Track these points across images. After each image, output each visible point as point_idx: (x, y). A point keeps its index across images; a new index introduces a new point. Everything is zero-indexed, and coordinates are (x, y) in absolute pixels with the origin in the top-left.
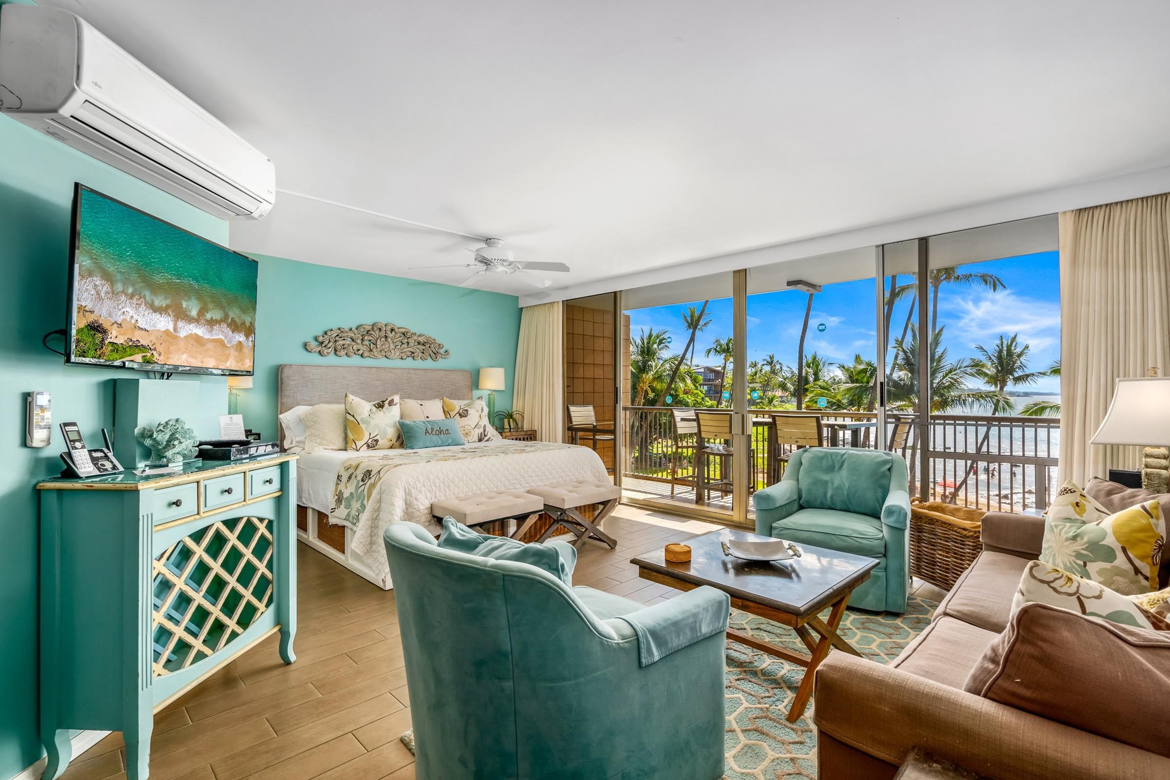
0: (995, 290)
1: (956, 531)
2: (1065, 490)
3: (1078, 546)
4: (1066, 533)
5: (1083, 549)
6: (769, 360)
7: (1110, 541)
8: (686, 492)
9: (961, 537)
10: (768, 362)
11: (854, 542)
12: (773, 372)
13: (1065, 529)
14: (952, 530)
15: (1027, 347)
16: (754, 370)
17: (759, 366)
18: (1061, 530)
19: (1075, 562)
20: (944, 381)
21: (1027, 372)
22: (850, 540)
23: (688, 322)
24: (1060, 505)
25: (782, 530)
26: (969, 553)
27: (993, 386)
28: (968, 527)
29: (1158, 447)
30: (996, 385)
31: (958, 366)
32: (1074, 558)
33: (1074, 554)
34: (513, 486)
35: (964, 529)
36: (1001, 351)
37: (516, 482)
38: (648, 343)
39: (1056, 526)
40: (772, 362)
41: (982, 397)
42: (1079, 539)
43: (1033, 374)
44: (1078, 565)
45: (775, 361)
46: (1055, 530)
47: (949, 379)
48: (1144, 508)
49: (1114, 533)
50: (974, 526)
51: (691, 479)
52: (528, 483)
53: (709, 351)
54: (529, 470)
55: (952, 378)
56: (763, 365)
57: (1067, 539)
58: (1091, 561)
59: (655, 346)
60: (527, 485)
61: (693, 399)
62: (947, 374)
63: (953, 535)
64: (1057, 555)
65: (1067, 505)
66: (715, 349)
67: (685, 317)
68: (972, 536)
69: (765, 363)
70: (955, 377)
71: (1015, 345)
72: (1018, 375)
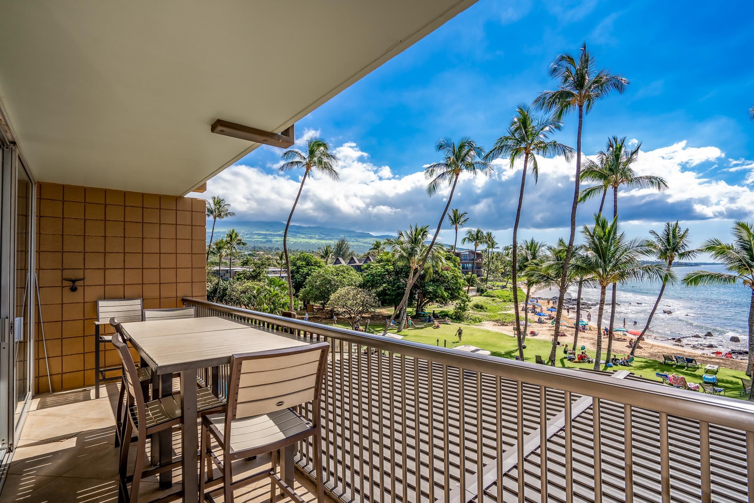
0: (659, 187)
15: (687, 230)
20: (622, 258)
21: (687, 249)
23: (452, 220)
31: (631, 246)
36: (667, 236)
38: (415, 235)
41: (650, 269)
43: (693, 251)
47: (625, 256)
53: (464, 240)
59: (420, 237)
61: (451, 274)
62: (623, 253)
66: (468, 238)
67: (450, 216)
70: (629, 255)
71: (677, 229)
72: (682, 251)
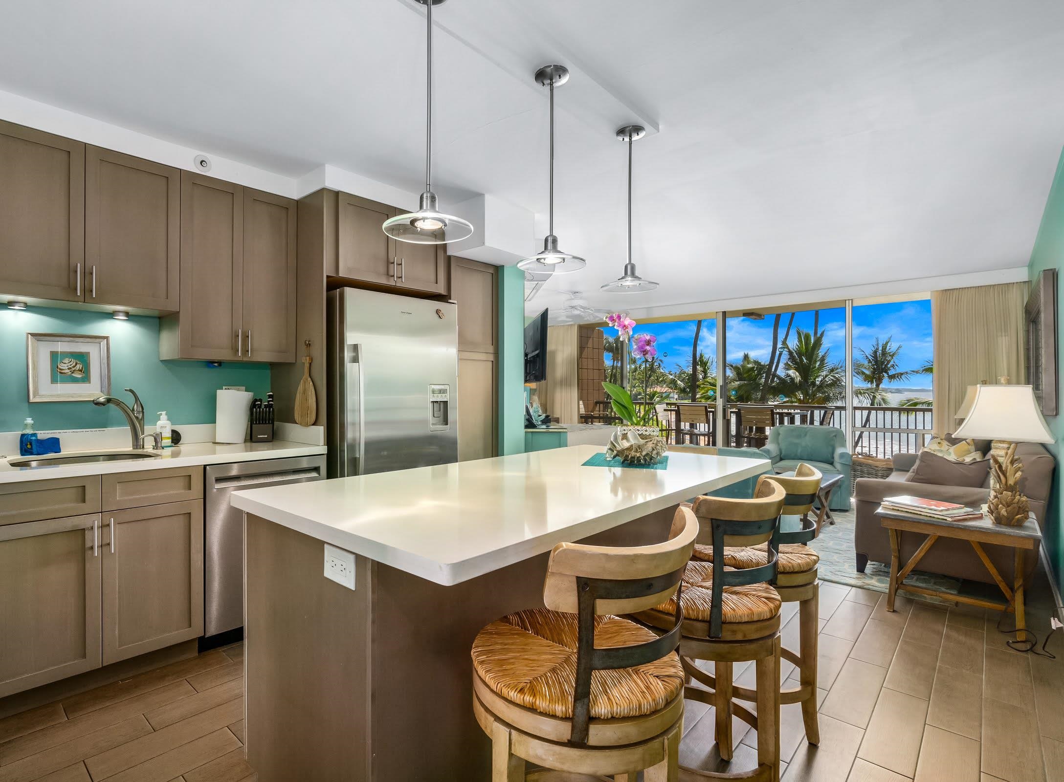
20: (827, 379)
30: (872, 383)
41: (860, 393)
43: (906, 373)
47: (831, 378)
55: (834, 377)
62: (829, 373)
70: (837, 376)
71: (888, 346)
72: (892, 372)
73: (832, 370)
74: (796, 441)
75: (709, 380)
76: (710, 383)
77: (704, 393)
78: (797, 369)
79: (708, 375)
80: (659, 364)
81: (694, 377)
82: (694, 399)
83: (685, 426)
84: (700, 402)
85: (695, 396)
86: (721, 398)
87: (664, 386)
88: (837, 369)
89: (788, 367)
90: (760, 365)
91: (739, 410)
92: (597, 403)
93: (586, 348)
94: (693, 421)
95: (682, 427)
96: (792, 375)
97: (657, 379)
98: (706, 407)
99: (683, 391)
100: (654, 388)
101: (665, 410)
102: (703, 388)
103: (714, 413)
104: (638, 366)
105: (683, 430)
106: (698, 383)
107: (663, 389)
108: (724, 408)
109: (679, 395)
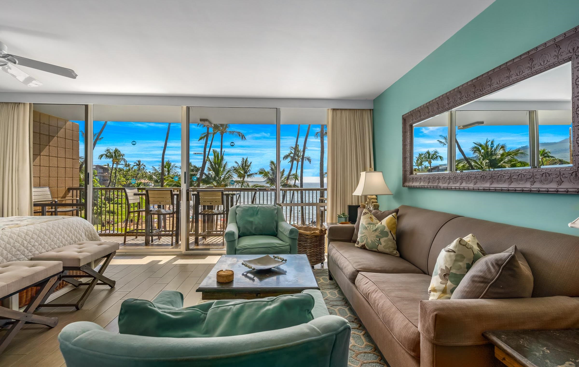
0: (242, 139)
1: (304, 237)
2: (365, 213)
3: (377, 233)
4: (372, 229)
5: (379, 234)
6: (138, 163)
7: (387, 229)
8: (132, 240)
9: (306, 239)
10: (137, 164)
11: (279, 249)
12: (139, 169)
13: (371, 227)
14: (302, 237)
15: (251, 163)
16: (128, 168)
17: (131, 166)
18: (370, 228)
19: (376, 239)
20: (226, 175)
21: (251, 173)
22: (277, 248)
24: (366, 219)
25: (243, 250)
26: (309, 245)
27: (240, 179)
28: (308, 234)
29: (373, 195)
30: (241, 178)
32: (376, 238)
33: (375, 236)
34: (16, 258)
35: (307, 235)
36: (242, 165)
37: (19, 253)
39: (368, 227)
40: (140, 164)
42: (377, 230)
43: (253, 174)
44: (377, 240)
45: (141, 164)
46: (368, 228)
48: (393, 216)
49: (387, 226)
50: (311, 233)
51: (135, 231)
52: (31, 252)
53: (101, 156)
54: (32, 240)
55: (229, 175)
56: (134, 166)
57: (373, 231)
58: (381, 238)
60: (30, 254)
63: (303, 238)
64: (368, 238)
65: (368, 218)
66: (105, 155)
68: (310, 238)
69: (135, 164)
70: (230, 174)
71: (247, 162)
72: (248, 174)
73: (229, 171)
74: (251, 219)
75: (171, 175)
76: (171, 177)
77: (168, 183)
78: (214, 171)
79: (170, 173)
80: (144, 168)
81: (163, 173)
82: (162, 186)
83: (154, 208)
84: (166, 187)
85: (163, 184)
86: (185, 183)
87: (146, 179)
88: (230, 171)
89: (209, 170)
90: (197, 168)
91: (198, 193)
92: (69, 189)
93: (56, 138)
94: (160, 203)
95: (151, 208)
96: (211, 174)
97: (142, 176)
98: (171, 191)
99: (156, 181)
100: (141, 180)
101: (135, 194)
102: (168, 180)
103: (179, 196)
104: (131, 168)
105: (151, 211)
106: (164, 177)
107: (146, 181)
108: (188, 191)
109: (154, 184)
